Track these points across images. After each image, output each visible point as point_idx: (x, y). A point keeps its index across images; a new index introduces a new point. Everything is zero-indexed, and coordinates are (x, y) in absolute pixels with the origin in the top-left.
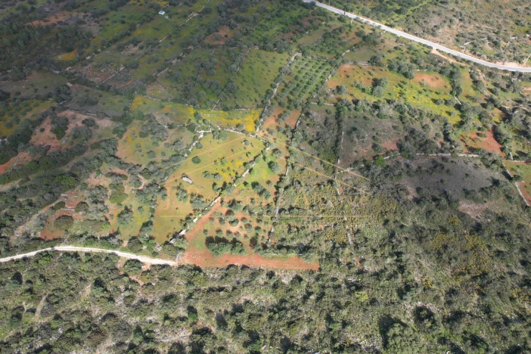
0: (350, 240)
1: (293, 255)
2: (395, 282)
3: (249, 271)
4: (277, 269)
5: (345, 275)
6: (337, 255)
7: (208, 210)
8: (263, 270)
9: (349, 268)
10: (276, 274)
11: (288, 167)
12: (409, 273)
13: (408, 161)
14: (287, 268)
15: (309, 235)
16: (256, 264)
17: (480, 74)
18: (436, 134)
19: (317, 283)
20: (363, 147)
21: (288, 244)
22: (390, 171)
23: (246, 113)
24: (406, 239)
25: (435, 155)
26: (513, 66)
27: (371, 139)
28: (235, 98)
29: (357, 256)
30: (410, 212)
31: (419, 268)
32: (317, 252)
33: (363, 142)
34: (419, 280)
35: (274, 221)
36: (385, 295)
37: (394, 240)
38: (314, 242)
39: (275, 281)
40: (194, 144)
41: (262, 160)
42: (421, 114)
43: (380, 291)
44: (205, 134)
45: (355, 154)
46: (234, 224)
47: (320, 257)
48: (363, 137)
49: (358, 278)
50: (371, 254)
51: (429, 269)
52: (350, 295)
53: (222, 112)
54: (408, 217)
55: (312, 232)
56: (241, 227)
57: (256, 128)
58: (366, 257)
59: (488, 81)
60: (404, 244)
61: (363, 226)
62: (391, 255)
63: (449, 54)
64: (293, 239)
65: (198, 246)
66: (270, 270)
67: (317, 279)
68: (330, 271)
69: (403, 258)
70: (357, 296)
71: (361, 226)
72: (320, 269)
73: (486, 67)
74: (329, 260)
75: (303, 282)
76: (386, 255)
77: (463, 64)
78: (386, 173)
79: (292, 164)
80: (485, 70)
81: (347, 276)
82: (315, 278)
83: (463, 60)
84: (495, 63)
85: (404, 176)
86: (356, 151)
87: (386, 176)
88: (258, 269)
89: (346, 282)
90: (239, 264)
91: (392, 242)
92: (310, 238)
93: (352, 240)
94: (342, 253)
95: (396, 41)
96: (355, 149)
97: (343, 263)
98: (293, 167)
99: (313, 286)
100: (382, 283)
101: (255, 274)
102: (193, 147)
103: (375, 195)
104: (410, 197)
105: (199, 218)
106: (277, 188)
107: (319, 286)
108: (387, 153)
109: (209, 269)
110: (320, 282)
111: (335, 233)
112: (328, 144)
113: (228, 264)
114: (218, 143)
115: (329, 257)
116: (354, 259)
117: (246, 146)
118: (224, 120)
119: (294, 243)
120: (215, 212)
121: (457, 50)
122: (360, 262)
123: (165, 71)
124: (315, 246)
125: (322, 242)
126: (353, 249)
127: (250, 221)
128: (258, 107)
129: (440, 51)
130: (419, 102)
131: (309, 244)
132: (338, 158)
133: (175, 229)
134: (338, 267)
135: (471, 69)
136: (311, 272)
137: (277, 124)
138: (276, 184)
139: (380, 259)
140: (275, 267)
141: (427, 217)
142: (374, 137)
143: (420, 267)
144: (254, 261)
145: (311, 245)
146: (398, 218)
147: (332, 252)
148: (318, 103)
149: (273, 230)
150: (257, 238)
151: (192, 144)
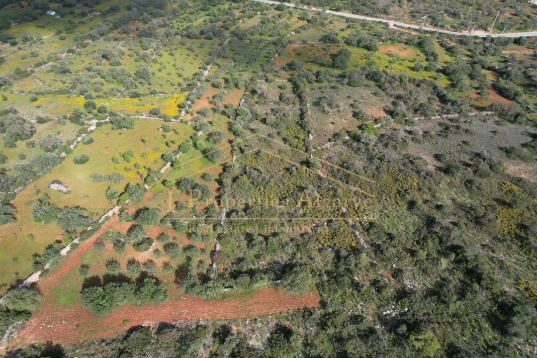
0: (362, 241)
1: (263, 284)
2: (476, 302)
3: (175, 335)
4: (235, 320)
5: (374, 307)
6: (348, 270)
7: (93, 231)
8: (205, 327)
9: (379, 290)
10: (234, 329)
11: (235, 152)
12: (492, 280)
13: (408, 128)
14: (255, 314)
15: (287, 244)
16: (189, 317)
17: (450, 42)
18: (429, 99)
19: (323, 335)
20: (340, 117)
21: (251, 266)
22: (388, 139)
23: (165, 98)
24: (455, 224)
25: (439, 117)
26: (481, 34)
27: (348, 107)
28: (150, 84)
29: (385, 267)
30: (441, 186)
31: (501, 268)
32: (309, 271)
33: (339, 111)
34: (513, 290)
35: (219, 230)
36: (467, 333)
37: (437, 229)
38: (299, 255)
39: (234, 345)
40: (79, 139)
41: (193, 149)
42: (401, 80)
43: (456, 326)
44: (98, 125)
45: (332, 126)
46: (143, 246)
47: (316, 280)
48: (338, 106)
49: (402, 307)
50: (408, 259)
51: (517, 267)
52: (401, 345)
53: (128, 99)
54: (441, 193)
55: (292, 240)
56: (156, 251)
57: (180, 111)
58: (401, 265)
59: (462, 48)
60: (456, 233)
61: (377, 216)
62: (443, 254)
63: (409, 28)
64: (258, 256)
65: (63, 300)
66: (219, 323)
67: (323, 325)
68: (343, 303)
69: (467, 254)
70: (418, 345)
71: (374, 217)
72: (323, 304)
73: (454, 36)
74: (336, 281)
75: (294, 337)
76: (435, 255)
77: (428, 35)
78: (384, 142)
79: (240, 148)
80: (454, 39)
81: (379, 307)
82: (318, 324)
83: (426, 32)
84: (461, 32)
85: (411, 143)
86: (332, 123)
87: (386, 145)
88: (194, 326)
89: (383, 320)
90: (151, 323)
91: (436, 233)
92: (290, 250)
93: (366, 242)
94: (356, 265)
95: (346, 22)
96: (330, 120)
97: (362, 282)
98: (242, 151)
99: (316, 342)
100: (452, 308)
101: (187, 338)
102: (78, 143)
103: (380, 170)
104: (431, 168)
105: (74, 246)
106: (220, 182)
107: (330, 340)
108: (376, 121)
109: (81, 346)
110: (331, 331)
111: (333, 235)
112: (290, 118)
113: (128, 327)
114: (120, 134)
115: (334, 277)
116: (381, 271)
117: (165, 133)
118: (131, 107)
119: (263, 263)
120: (107, 233)
121: (416, 24)
122: (393, 276)
123: (47, 65)
124: (303, 261)
125: (315, 253)
126: (373, 254)
127: (175, 238)
128: (183, 90)
129: (398, 26)
130: (393, 70)
131: (290, 260)
132: (309, 132)
133: (17, 274)
134: (355, 292)
135: (438, 38)
136: (307, 313)
137: (213, 106)
138: (218, 177)
139: (427, 264)
140: (229, 317)
141: (470, 190)
142: (351, 105)
143: (502, 266)
144: (186, 311)
145: (294, 261)
146: (428, 197)
147: (337, 268)
148: (266, 80)
149: (218, 247)
150: (189, 265)
151: (76, 139)
